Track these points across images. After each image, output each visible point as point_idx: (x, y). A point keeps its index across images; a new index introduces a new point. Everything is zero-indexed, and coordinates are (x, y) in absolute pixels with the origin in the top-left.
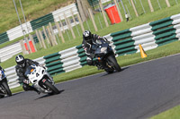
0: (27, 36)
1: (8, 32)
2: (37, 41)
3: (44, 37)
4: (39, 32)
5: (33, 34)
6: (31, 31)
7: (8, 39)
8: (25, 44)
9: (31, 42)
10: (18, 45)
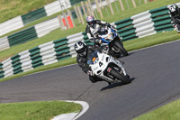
0: (65, 11)
1: (46, 7)
2: (75, 17)
3: (83, 13)
4: (77, 8)
5: (72, 9)
6: (70, 6)
7: (46, 14)
8: (64, 20)
9: (69, 18)
10: (56, 20)
